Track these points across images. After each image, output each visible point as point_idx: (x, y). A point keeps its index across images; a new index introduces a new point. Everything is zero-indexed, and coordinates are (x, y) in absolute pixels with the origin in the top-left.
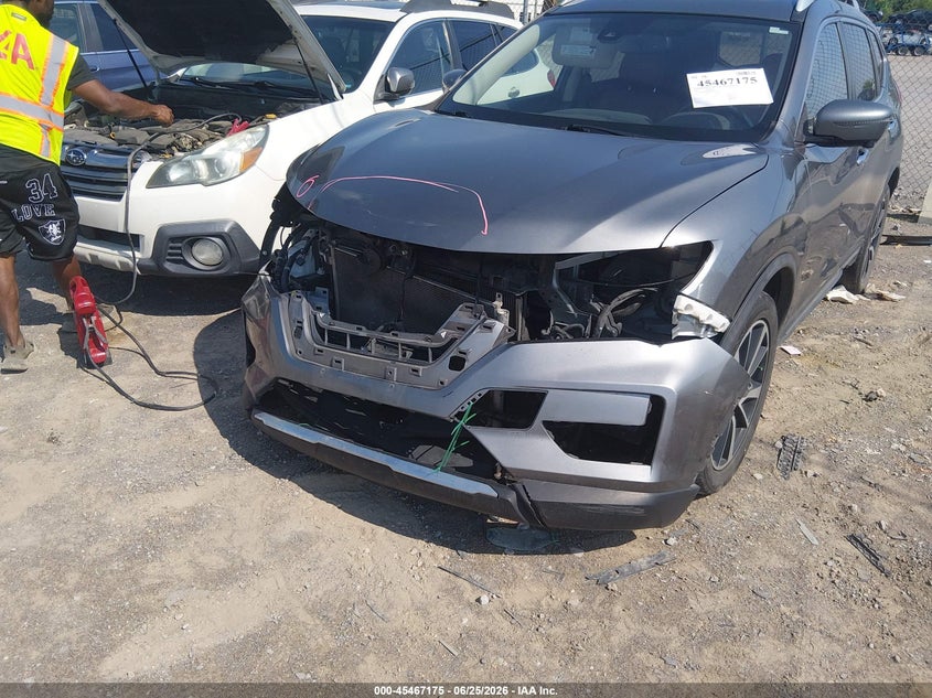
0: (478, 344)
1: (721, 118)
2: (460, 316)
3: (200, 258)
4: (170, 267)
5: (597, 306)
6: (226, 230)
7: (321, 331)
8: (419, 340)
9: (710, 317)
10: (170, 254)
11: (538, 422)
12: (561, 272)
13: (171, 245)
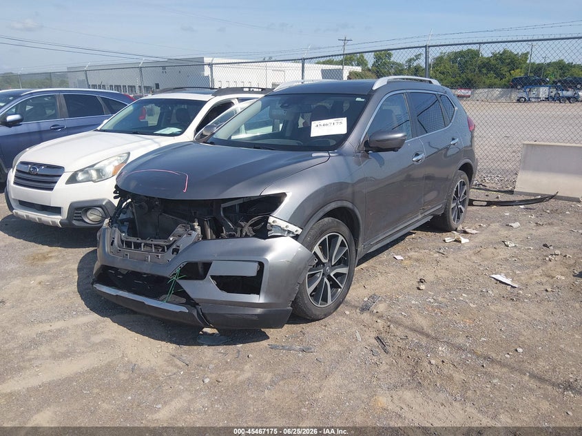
0: (184, 242)
1: (330, 141)
2: (179, 229)
3: (91, 218)
4: (75, 223)
5: (243, 224)
6: (104, 204)
7: (122, 241)
8: (161, 242)
9: (287, 227)
10: (75, 217)
11: (208, 277)
12: (224, 209)
13: (76, 212)
